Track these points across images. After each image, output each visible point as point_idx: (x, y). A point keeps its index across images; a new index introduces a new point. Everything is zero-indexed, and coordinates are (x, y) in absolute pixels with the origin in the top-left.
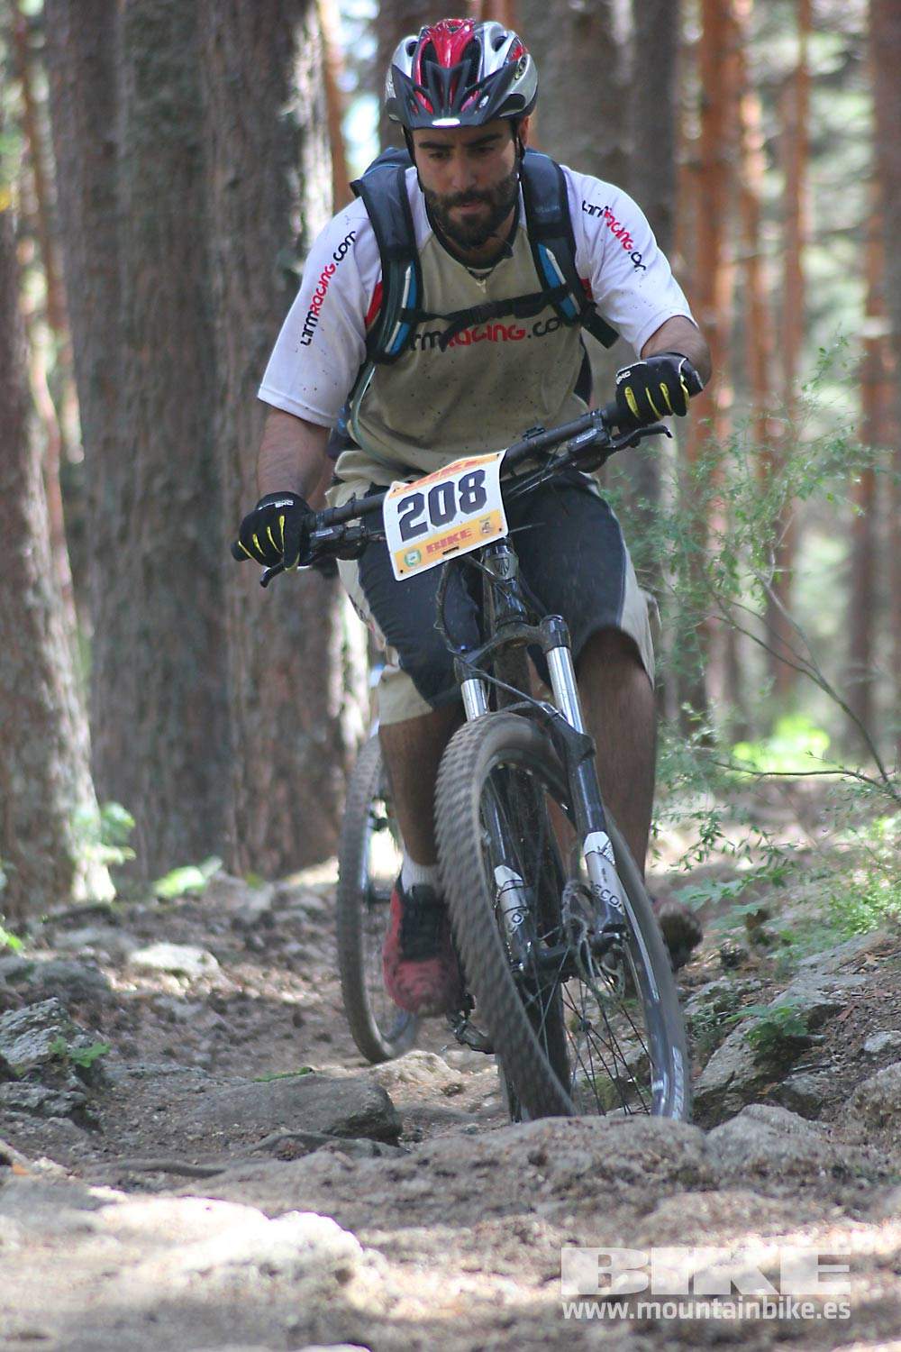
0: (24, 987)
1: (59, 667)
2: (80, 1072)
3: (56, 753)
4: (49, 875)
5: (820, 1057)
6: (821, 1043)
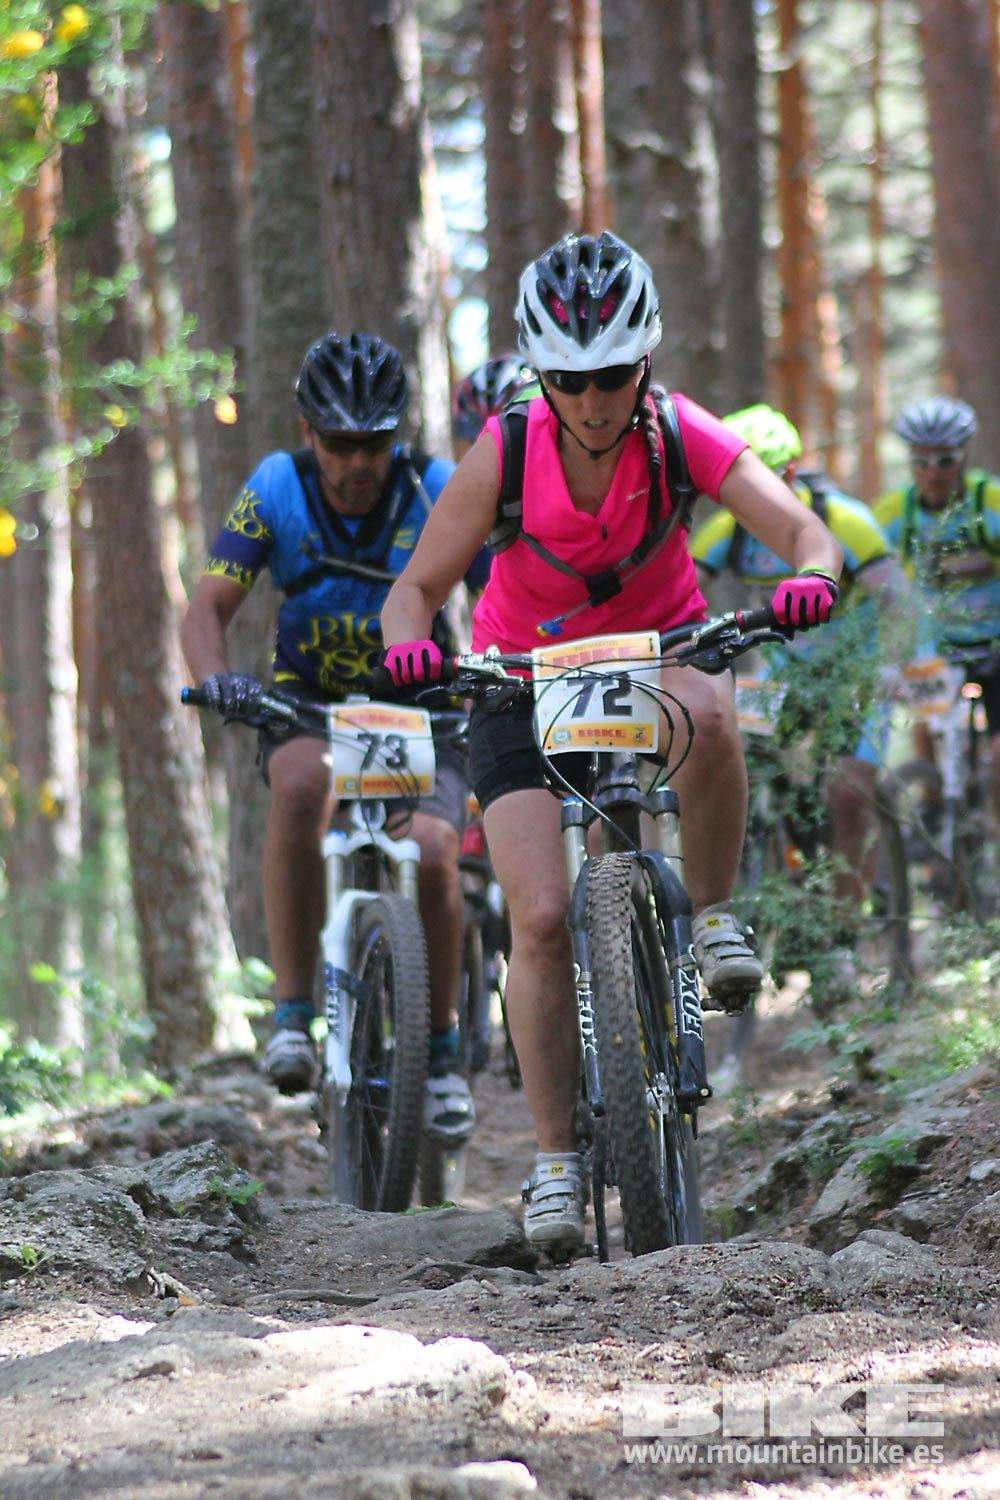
0: (176, 1131)
2: (237, 1208)
5: (929, 1184)
6: (928, 1172)
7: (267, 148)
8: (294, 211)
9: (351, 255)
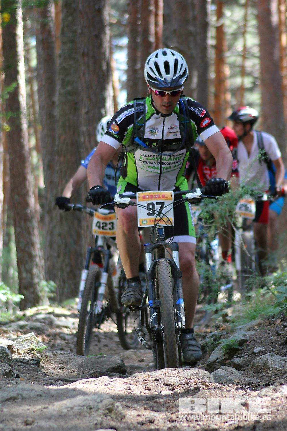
0: (25, 330)
3: (35, 267)
4: (32, 300)
5: (242, 353)
6: (242, 350)
7: (64, 43)
8: (71, 62)
9: (87, 76)
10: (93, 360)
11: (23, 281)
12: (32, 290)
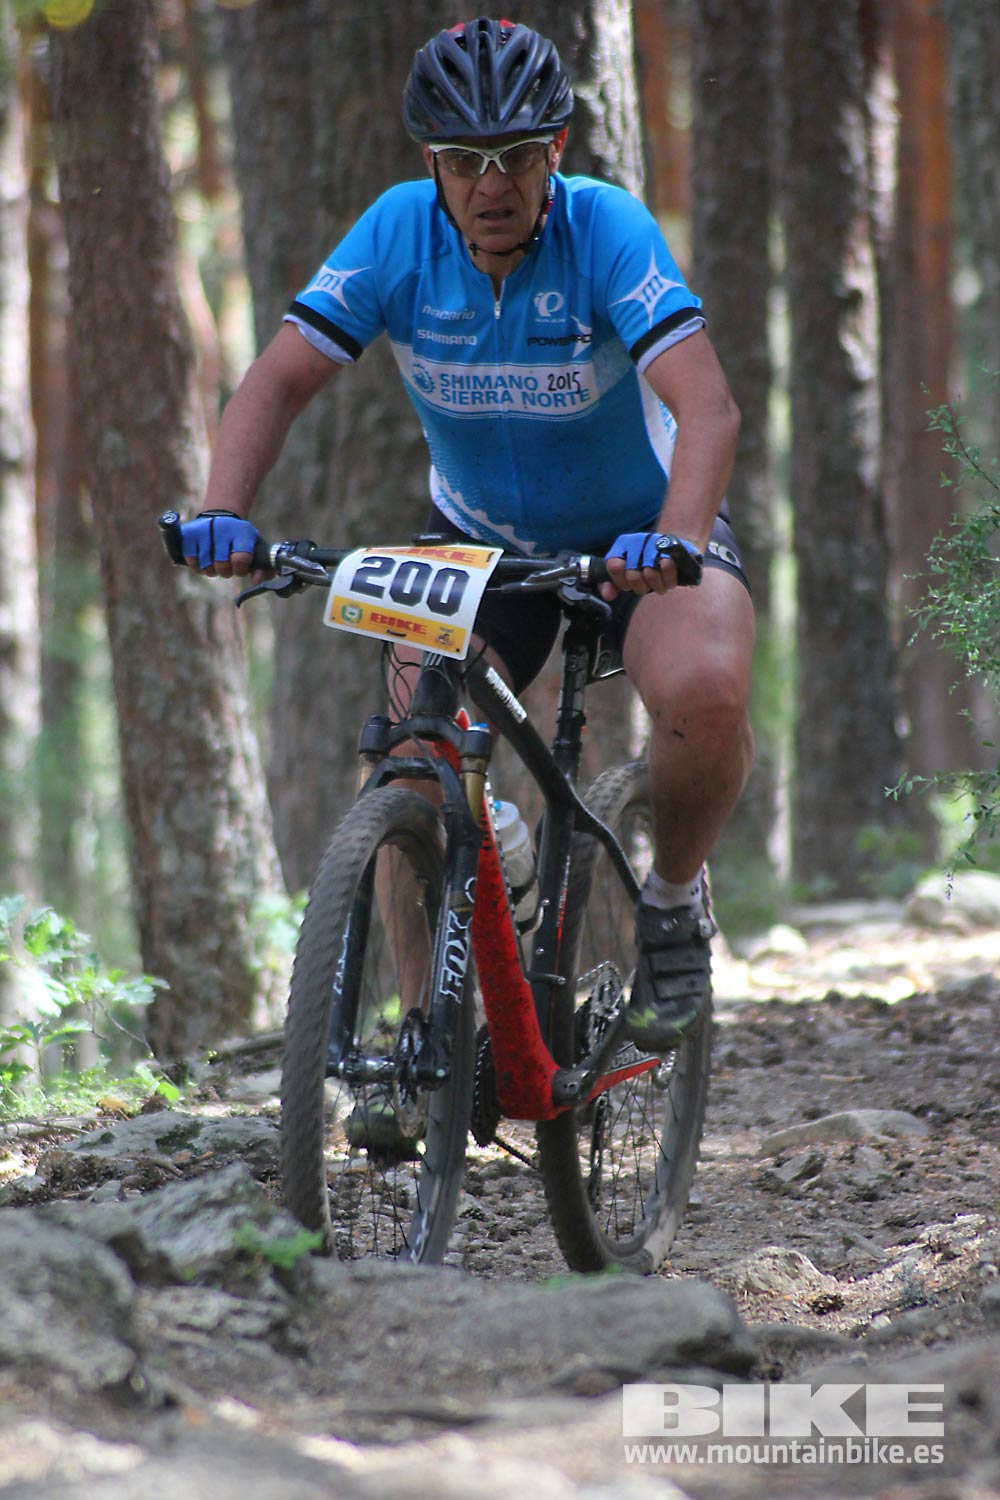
0: (184, 1156)
1: (227, 688)
2: (280, 1274)
3: (223, 813)
4: (215, 994)
10: (575, 1307)
11: (163, 895)
12: (212, 942)
